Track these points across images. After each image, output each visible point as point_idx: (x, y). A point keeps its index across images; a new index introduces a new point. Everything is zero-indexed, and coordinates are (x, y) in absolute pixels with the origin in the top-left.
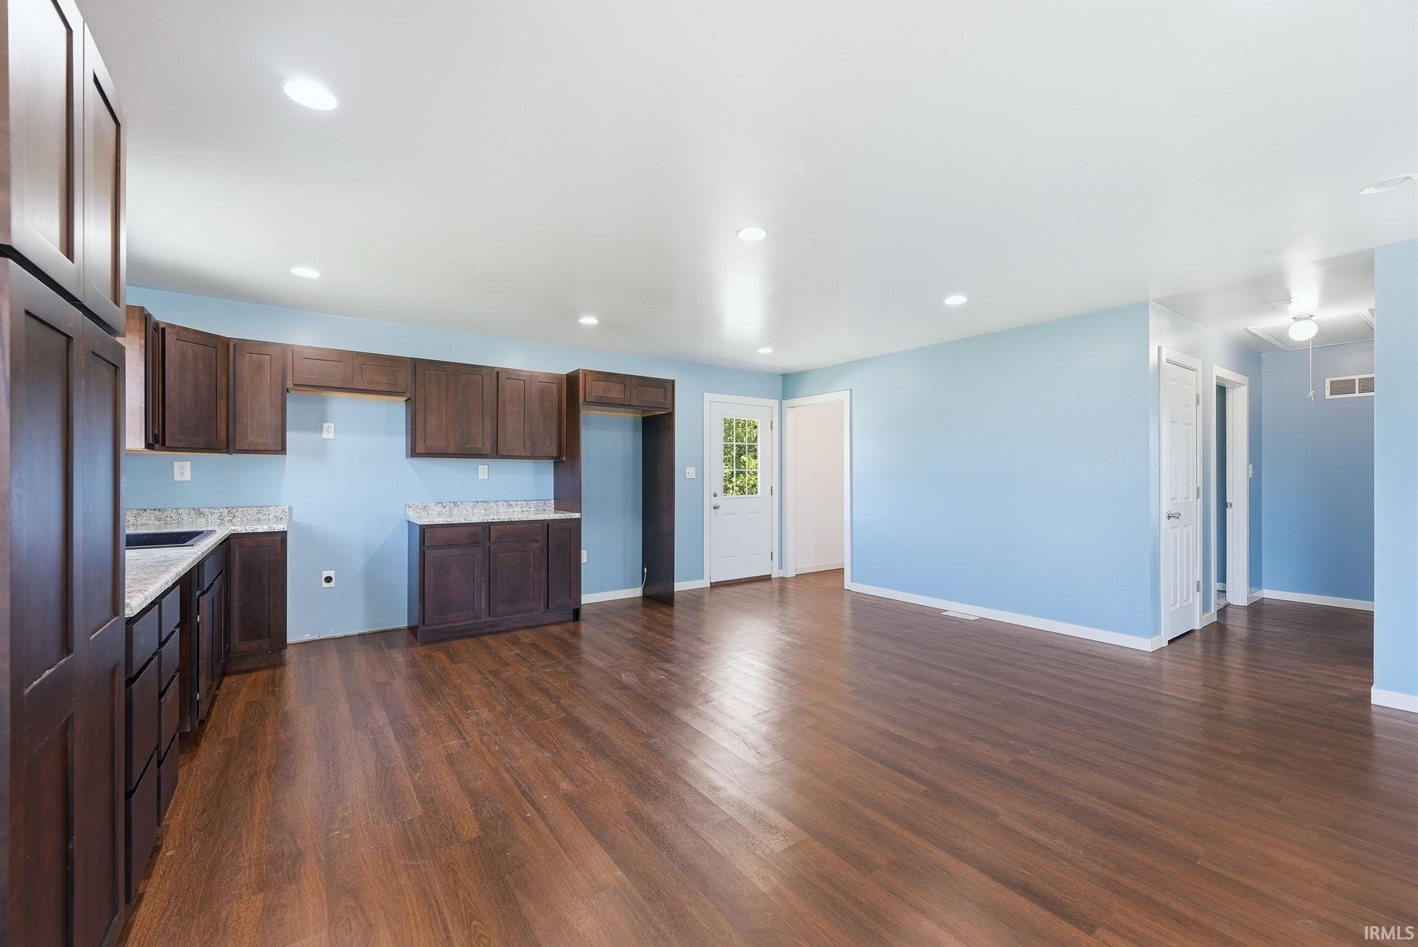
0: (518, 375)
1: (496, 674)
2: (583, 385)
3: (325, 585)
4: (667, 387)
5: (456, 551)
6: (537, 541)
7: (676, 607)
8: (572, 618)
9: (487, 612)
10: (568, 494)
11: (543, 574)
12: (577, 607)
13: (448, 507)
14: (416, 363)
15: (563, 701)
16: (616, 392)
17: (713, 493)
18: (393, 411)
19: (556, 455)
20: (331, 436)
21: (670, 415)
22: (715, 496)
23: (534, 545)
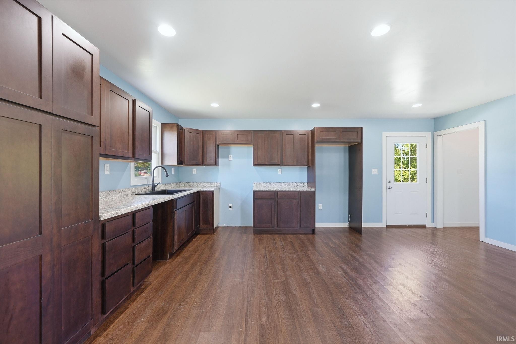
0: (291, 132)
1: (270, 252)
2: (316, 134)
3: (230, 209)
4: (359, 131)
5: (265, 201)
6: (296, 199)
7: (363, 235)
8: (312, 233)
9: (277, 225)
10: (312, 181)
11: (299, 213)
12: (313, 228)
13: (267, 184)
14: (254, 132)
15: (288, 272)
16: (332, 136)
17: (388, 181)
18: (249, 150)
19: (306, 164)
20: (231, 160)
21: (360, 144)
22: (389, 183)
23: (295, 201)
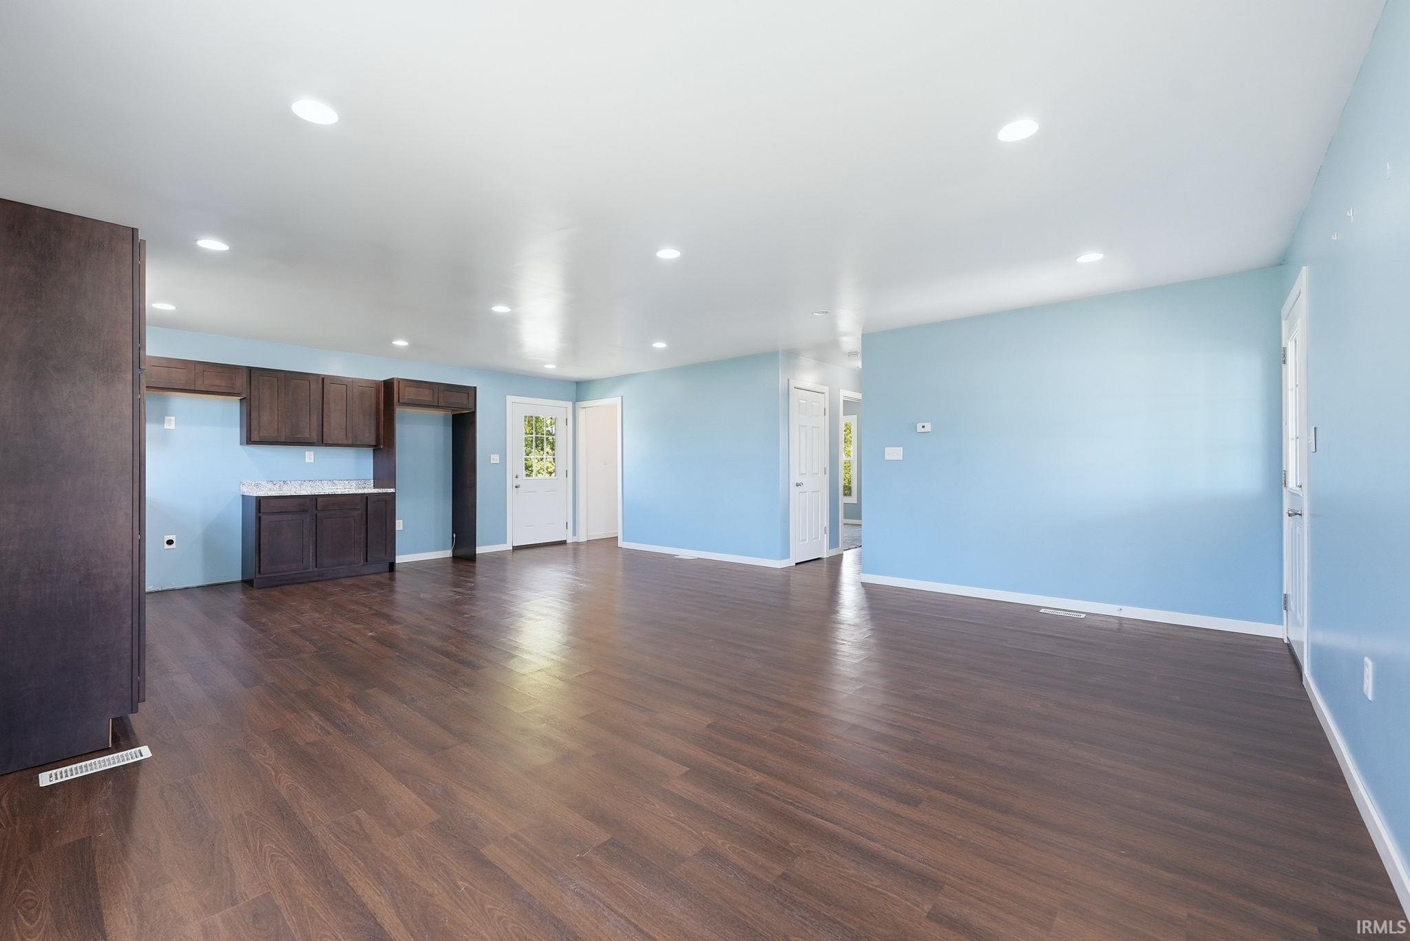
0: (341, 381)
2: (398, 390)
3: (167, 546)
4: (471, 392)
5: (289, 517)
6: (358, 510)
8: (388, 572)
9: (314, 564)
10: (385, 473)
11: (363, 535)
12: (392, 565)
13: (279, 484)
14: (251, 371)
16: (426, 396)
17: (515, 474)
18: (230, 408)
19: (374, 444)
20: (173, 427)
21: (473, 413)
22: (517, 477)
23: (355, 513)
